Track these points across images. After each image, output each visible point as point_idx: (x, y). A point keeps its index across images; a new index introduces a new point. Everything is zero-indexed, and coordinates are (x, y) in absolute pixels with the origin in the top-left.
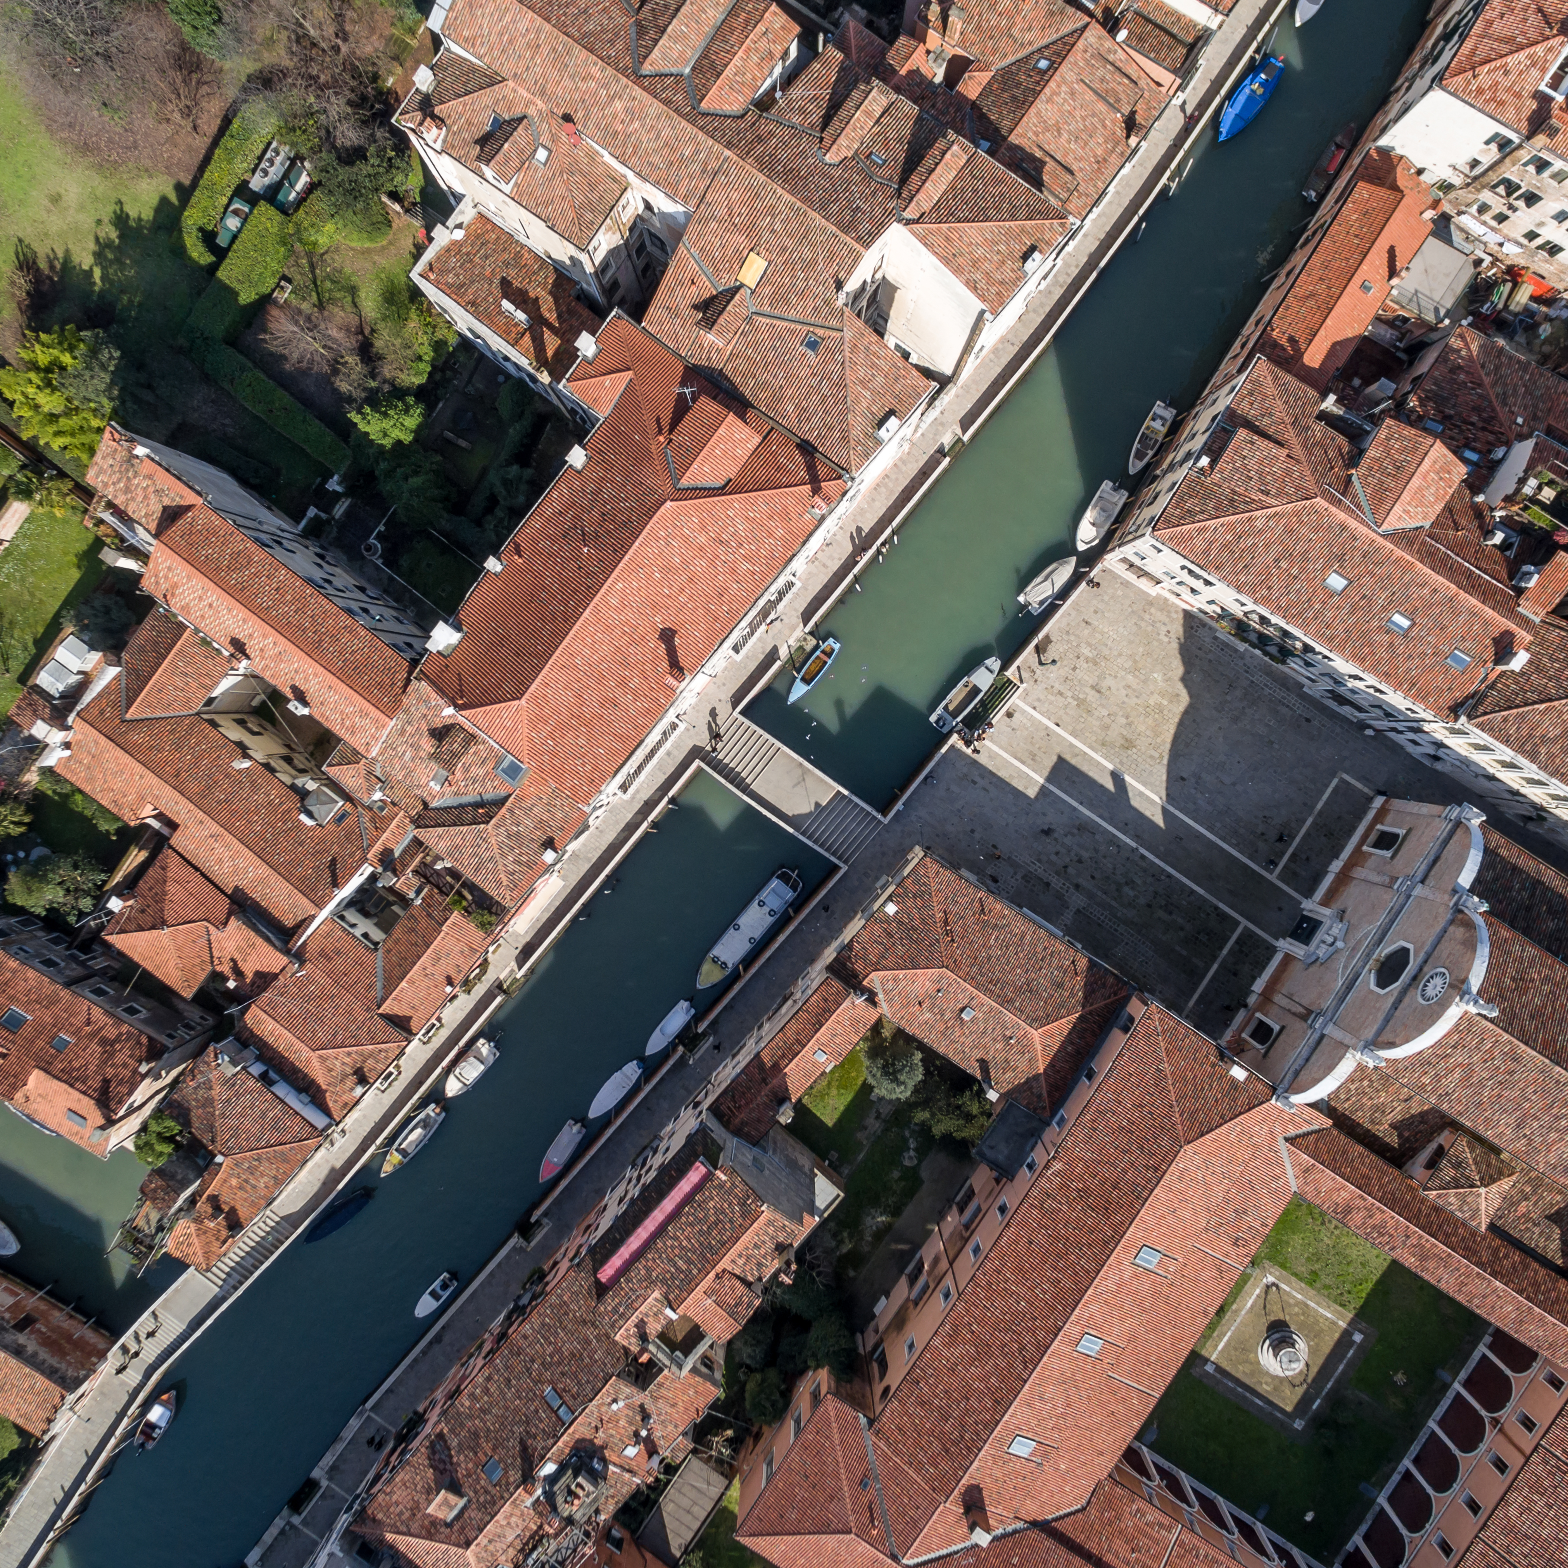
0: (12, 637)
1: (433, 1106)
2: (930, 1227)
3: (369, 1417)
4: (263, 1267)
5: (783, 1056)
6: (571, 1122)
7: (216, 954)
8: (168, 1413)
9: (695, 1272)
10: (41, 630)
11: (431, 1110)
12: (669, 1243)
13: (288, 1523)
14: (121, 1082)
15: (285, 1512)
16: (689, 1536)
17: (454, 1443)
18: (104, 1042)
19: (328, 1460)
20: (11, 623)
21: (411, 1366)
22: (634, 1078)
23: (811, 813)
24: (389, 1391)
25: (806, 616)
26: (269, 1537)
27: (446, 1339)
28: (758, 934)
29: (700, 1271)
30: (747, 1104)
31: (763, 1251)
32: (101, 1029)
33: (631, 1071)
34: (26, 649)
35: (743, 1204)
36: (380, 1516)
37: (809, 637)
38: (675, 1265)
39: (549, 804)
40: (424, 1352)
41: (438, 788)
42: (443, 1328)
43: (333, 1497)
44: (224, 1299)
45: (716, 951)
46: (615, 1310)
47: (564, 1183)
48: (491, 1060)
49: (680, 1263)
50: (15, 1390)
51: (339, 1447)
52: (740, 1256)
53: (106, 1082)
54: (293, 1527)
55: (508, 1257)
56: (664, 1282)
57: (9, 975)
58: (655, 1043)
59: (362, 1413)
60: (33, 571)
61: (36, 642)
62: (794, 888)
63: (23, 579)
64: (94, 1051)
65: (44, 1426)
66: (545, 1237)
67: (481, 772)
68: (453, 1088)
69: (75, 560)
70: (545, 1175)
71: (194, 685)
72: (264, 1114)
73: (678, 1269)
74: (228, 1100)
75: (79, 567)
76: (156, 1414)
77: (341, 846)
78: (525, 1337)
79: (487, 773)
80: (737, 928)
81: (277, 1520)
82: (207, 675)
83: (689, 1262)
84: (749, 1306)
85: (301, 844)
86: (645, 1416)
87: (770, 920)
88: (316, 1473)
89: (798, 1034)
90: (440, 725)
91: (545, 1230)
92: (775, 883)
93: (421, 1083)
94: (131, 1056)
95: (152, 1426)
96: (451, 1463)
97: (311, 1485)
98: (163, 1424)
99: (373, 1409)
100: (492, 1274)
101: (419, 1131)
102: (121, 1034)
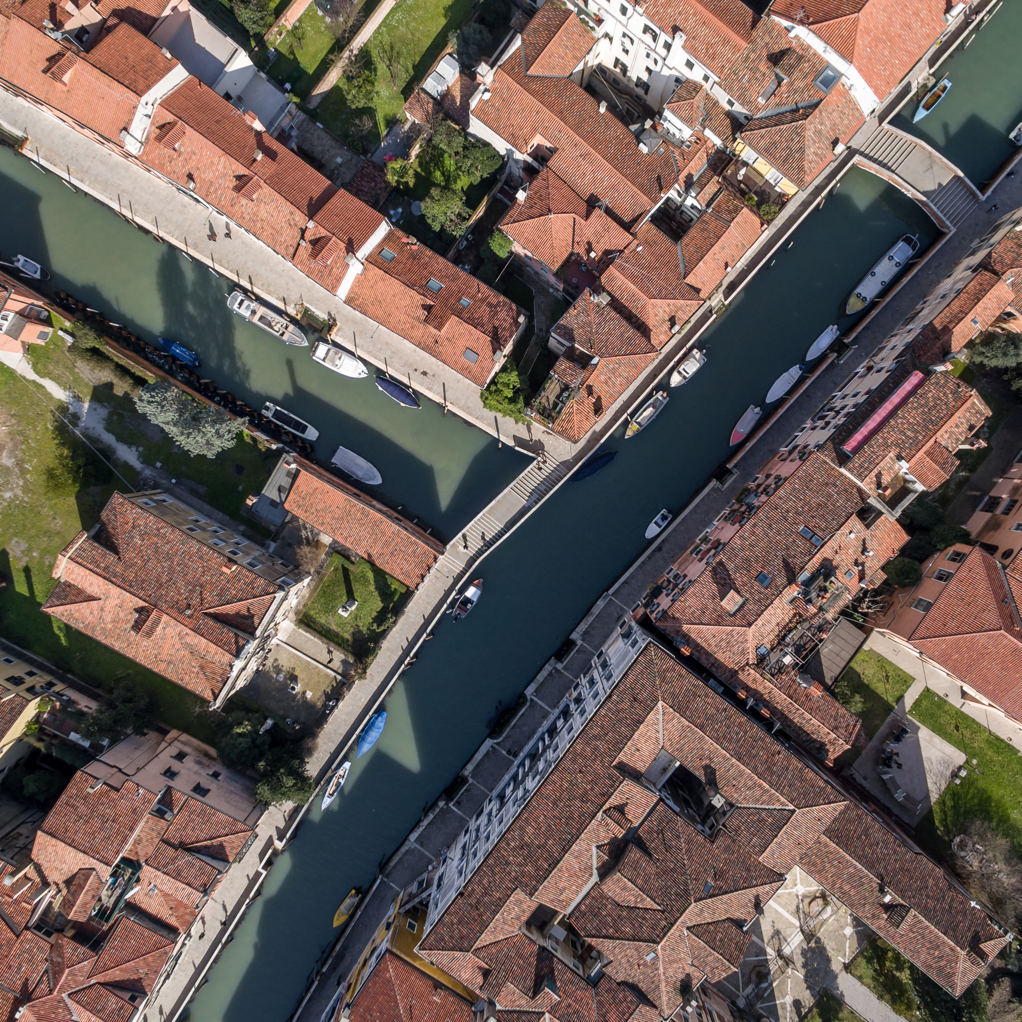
0: (399, 63)
1: (661, 392)
2: (995, 480)
3: (611, 600)
4: (551, 492)
5: (951, 322)
6: (752, 406)
7: (577, 239)
8: (479, 592)
9: (920, 438)
10: (418, 59)
11: (659, 395)
12: (899, 421)
13: (555, 668)
14: (504, 330)
15: (553, 660)
16: (838, 671)
17: (730, 566)
18: (490, 305)
19: (583, 627)
20: (398, 53)
21: (640, 566)
22: (796, 377)
23: (935, 190)
24: (625, 582)
25: (932, 63)
26: (540, 677)
27: (665, 549)
28: (887, 279)
29: (924, 437)
30: (925, 353)
31: (960, 430)
32: (487, 298)
33: (795, 372)
34: (407, 71)
35: (954, 393)
36: (677, 615)
37: (931, 78)
38: (905, 434)
39: (842, 112)
40: (649, 557)
41: (763, 102)
42: (663, 541)
43: (585, 652)
44: (530, 508)
45: (858, 290)
46: (861, 466)
47: (749, 445)
48: (702, 362)
49: (909, 433)
50: (401, 555)
51: (590, 619)
52: (946, 432)
53: (495, 329)
54: (557, 670)
55: (708, 494)
56: (898, 445)
57: (427, 259)
58: (813, 354)
59: (606, 597)
60: (415, 18)
61: (414, 67)
62: (914, 249)
63: (408, 24)
64: (485, 311)
65: (418, 580)
66: (735, 481)
67: (802, 85)
68: (676, 380)
69: (443, 12)
70: (734, 441)
71: (570, 55)
72: (622, 335)
73: (907, 437)
74: (600, 324)
75: (446, 16)
76: (471, 592)
77: (662, 169)
78: (781, 498)
79: (807, 85)
80: (873, 274)
81: (547, 666)
82: (579, 49)
83: (916, 431)
84: (951, 466)
85: (639, 164)
86: (864, 550)
87: (895, 270)
88: (574, 636)
89: (961, 307)
90: (777, 51)
91: (734, 477)
92: (901, 244)
93: (655, 376)
94: (508, 315)
95: (467, 601)
96: (730, 579)
97: (570, 644)
98: (475, 599)
99: (613, 594)
100: (697, 506)
101: (651, 409)
102: (499, 302)
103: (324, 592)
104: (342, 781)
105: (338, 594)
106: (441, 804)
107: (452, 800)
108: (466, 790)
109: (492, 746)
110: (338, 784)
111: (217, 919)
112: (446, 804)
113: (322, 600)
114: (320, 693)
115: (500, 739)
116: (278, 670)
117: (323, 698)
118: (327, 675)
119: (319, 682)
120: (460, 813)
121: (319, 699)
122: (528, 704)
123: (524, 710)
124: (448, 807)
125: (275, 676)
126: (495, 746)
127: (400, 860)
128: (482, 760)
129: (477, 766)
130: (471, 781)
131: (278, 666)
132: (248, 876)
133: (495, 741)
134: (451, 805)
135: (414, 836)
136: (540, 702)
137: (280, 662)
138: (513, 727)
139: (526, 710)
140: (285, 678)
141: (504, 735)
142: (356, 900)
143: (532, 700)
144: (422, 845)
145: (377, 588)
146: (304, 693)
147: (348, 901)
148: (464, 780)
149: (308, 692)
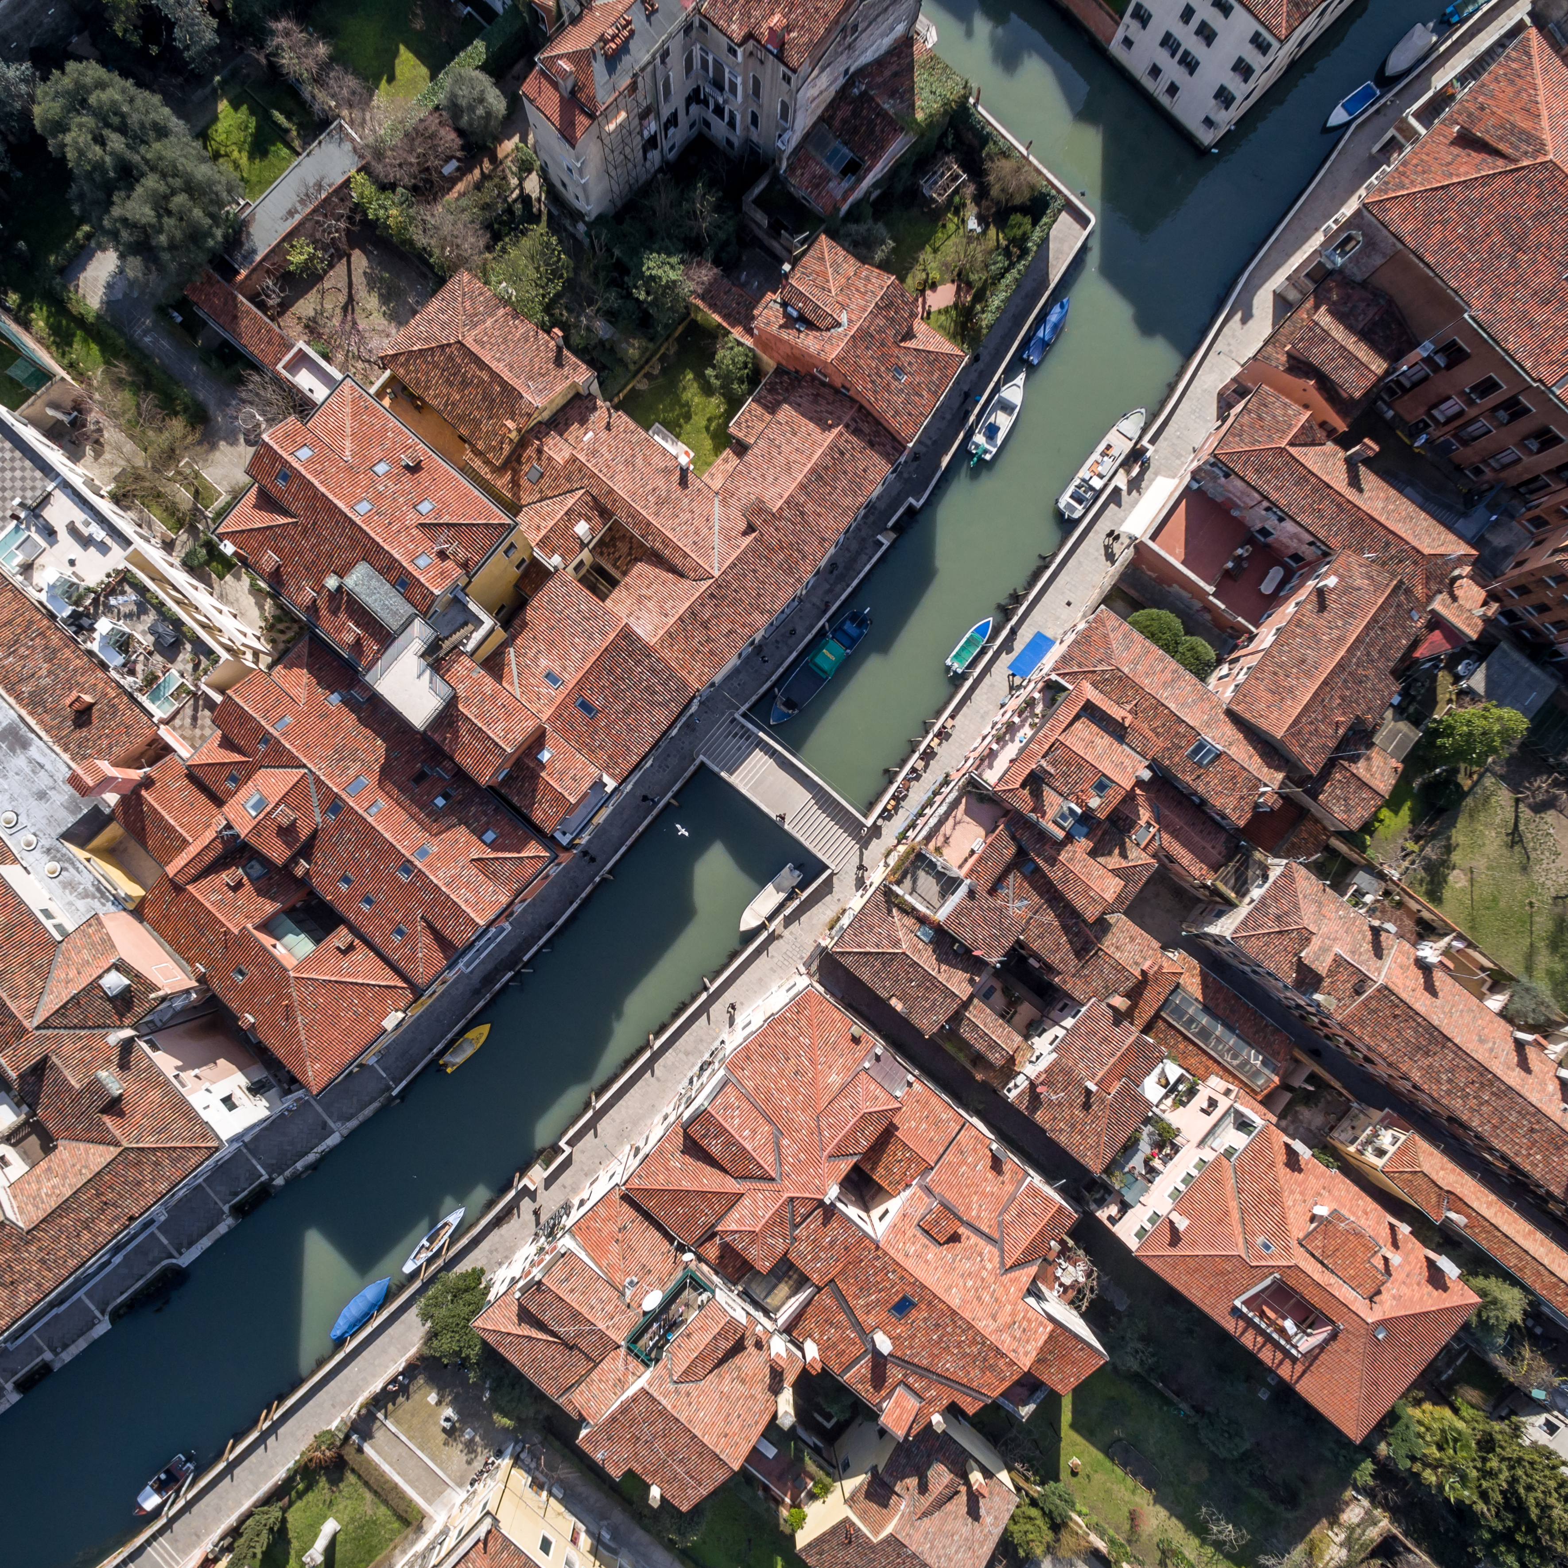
103: (369, 1552)
104: (424, 1242)
105: (348, 1546)
106: (279, 1181)
107: (262, 1183)
108: (236, 1194)
109: (181, 1254)
110: (431, 1240)
111: (658, 1080)
112: (272, 1179)
113: (375, 1541)
114: (416, 1397)
115: (165, 1262)
116: (470, 1446)
117: (412, 1388)
118: (397, 1423)
119: (413, 1415)
120: (254, 1162)
121: (419, 1388)
122: (109, 1309)
123: (119, 1301)
124: (270, 1175)
125: (477, 1439)
126: (175, 1253)
127: (362, 1109)
128: (201, 1236)
129: (210, 1228)
130: (226, 1208)
131: (469, 1452)
132: (596, 1136)
133: (174, 1261)
134: (265, 1177)
135: (333, 1140)
136: (93, 1307)
137: (464, 1458)
138: (142, 1276)
139: (115, 1299)
140: (462, 1432)
141: (158, 1268)
142: (447, 1058)
143: (103, 1313)
144: (325, 1125)
145: (289, 1542)
146: (439, 1403)
147: (459, 1059)
148: (238, 1210)
149: (433, 1403)
